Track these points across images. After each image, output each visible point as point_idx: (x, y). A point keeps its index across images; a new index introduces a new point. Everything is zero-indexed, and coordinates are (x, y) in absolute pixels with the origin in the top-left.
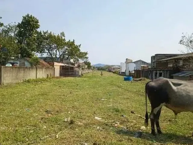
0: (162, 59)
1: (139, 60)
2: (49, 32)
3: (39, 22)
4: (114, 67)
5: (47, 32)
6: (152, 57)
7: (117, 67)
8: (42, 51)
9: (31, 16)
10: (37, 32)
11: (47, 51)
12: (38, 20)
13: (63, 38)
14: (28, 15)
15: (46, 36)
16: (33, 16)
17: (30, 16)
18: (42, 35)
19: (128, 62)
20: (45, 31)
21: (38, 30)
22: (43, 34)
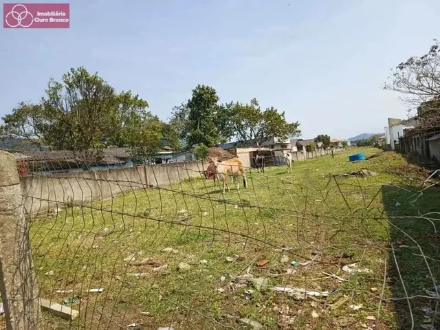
2: (235, 103)
5: (231, 104)
9: (203, 86)
10: (217, 108)
12: (214, 90)
13: (256, 107)
14: (199, 86)
15: (232, 109)
16: (206, 86)
17: (201, 87)
18: (225, 110)
19: (392, 123)
20: (228, 104)
21: (219, 103)
22: (226, 108)
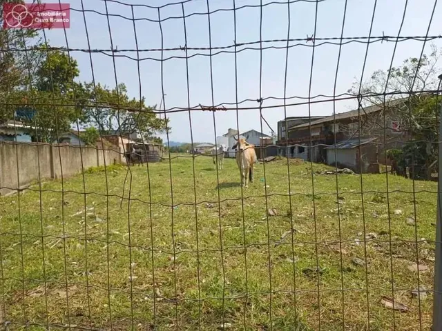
0: (296, 125)
1: (251, 130)
3: (77, 64)
4: (202, 145)
6: (279, 123)
7: (205, 145)
8: (84, 119)
11: (94, 120)
12: (75, 62)
13: (124, 94)
15: (91, 91)
18: (83, 90)
19: (232, 133)
20: (88, 83)
22: (84, 87)
